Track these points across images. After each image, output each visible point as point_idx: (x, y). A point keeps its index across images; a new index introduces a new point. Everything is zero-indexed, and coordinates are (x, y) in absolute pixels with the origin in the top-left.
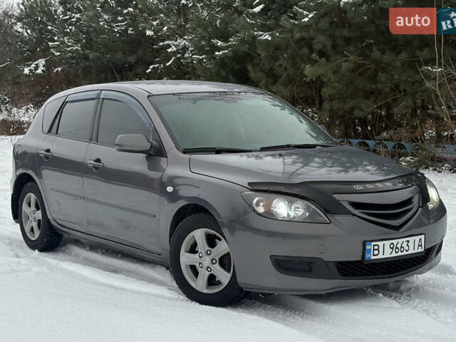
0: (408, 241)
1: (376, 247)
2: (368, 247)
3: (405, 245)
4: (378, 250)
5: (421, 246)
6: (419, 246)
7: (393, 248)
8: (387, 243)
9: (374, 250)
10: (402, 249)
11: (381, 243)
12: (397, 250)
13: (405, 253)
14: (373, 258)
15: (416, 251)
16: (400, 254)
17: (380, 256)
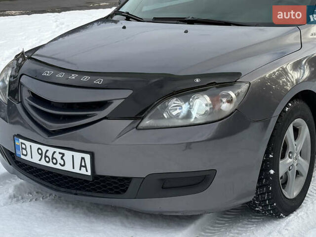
0: (63, 155)
4: (25, 149)
5: (85, 166)
6: (81, 166)
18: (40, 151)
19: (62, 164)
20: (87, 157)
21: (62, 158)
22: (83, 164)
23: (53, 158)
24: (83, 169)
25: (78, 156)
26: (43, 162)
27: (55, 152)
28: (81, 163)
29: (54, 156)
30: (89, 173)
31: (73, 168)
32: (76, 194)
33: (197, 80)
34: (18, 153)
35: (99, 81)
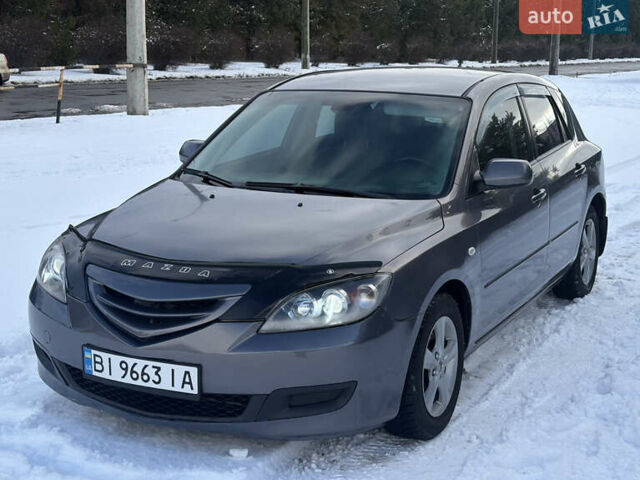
0: (159, 369)
1: (98, 359)
2: (87, 355)
3: (151, 371)
4: (101, 363)
5: (190, 383)
6: (184, 382)
7: (126, 369)
8: (116, 359)
9: (96, 362)
10: (145, 378)
11: (105, 356)
12: (135, 376)
13: (150, 384)
14: (95, 373)
15: (178, 388)
16: (139, 382)
17: (105, 375)
18: (124, 366)
19: (157, 380)
20: (194, 371)
21: (156, 373)
22: (187, 380)
23: (143, 374)
24: (187, 387)
25: (180, 370)
26: (128, 380)
27: (146, 366)
28: (184, 379)
29: (145, 371)
30: (195, 391)
31: (173, 385)
32: (172, 420)
33: (330, 272)
34: (88, 368)
35: (205, 274)
